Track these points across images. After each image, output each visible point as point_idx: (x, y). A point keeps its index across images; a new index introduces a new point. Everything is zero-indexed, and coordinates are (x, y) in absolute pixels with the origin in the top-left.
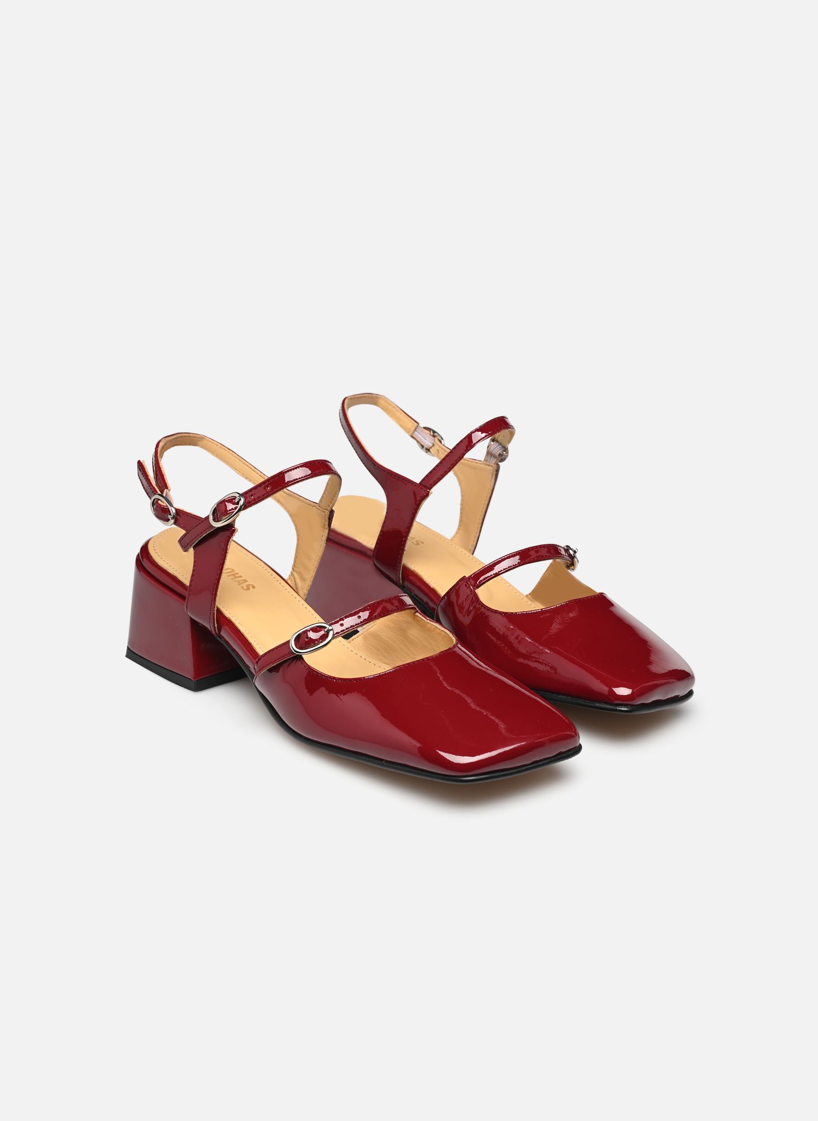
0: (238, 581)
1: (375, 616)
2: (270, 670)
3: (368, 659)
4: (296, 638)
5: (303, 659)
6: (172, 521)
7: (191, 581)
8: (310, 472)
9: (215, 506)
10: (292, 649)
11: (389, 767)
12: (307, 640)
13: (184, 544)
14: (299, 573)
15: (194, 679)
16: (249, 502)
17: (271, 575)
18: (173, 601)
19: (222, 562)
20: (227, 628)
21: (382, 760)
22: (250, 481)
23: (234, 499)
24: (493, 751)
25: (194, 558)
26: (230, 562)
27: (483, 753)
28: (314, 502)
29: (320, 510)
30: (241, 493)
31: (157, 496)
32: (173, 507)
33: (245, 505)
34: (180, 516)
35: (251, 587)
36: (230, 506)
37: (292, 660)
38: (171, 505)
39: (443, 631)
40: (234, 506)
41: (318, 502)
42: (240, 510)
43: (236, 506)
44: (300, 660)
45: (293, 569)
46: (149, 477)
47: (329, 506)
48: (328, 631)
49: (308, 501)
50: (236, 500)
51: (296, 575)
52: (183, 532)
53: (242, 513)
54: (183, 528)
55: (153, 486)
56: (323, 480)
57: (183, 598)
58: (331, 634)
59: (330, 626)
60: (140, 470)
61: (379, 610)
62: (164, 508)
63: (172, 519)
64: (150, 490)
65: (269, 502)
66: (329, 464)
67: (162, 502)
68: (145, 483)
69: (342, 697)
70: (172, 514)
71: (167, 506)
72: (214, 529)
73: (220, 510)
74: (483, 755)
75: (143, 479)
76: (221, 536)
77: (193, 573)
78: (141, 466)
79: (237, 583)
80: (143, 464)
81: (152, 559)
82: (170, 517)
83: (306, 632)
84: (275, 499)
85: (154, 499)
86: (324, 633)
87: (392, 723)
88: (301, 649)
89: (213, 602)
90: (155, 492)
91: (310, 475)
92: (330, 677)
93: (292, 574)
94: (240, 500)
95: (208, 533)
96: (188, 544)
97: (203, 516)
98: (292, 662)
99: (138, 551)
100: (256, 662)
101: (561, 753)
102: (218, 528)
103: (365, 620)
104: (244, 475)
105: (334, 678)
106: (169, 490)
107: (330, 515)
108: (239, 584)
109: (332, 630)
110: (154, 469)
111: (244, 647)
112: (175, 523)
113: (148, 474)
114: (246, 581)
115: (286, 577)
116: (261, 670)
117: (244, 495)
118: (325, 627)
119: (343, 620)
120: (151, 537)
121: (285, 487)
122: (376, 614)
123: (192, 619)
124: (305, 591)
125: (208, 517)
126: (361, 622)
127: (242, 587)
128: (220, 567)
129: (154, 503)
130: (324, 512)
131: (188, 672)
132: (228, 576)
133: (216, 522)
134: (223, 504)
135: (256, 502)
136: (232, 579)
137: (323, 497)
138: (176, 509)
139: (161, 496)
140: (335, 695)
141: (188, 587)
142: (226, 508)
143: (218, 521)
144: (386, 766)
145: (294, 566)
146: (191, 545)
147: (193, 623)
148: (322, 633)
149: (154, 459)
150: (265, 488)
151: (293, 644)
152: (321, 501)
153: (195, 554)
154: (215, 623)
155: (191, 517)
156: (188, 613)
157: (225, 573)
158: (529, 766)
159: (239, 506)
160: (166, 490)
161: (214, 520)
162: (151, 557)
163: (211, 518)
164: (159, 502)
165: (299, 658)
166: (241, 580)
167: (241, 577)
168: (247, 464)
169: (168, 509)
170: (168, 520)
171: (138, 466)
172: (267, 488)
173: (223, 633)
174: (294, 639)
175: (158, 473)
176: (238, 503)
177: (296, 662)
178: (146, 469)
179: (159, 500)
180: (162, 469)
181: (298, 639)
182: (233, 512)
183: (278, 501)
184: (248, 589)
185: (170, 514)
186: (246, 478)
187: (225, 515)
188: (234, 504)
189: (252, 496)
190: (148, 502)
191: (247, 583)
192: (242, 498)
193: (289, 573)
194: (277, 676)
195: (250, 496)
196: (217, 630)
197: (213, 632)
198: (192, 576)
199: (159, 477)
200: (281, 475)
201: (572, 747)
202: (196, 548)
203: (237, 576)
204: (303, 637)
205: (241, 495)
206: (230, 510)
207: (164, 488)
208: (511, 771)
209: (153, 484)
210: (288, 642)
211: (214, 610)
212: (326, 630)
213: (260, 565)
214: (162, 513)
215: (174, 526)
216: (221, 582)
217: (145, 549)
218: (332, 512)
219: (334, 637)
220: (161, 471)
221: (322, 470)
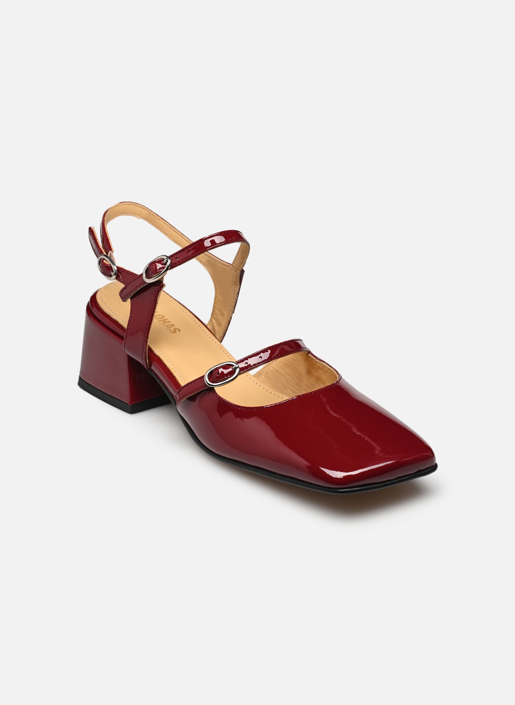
0: (167, 326)
1: (274, 357)
2: (190, 399)
3: (270, 390)
4: (209, 374)
5: (214, 390)
6: (114, 277)
7: (128, 325)
8: (224, 240)
9: (148, 266)
10: (206, 382)
11: (281, 479)
12: (218, 375)
13: (123, 296)
14: (217, 320)
15: (130, 404)
16: (175, 264)
17: (194, 321)
18: (114, 341)
19: (152, 311)
20: (156, 363)
21: (275, 473)
22: (179, 244)
23: (163, 260)
24: (364, 468)
25: (131, 307)
26: (160, 309)
27: (356, 470)
28: (228, 263)
29: (233, 270)
30: (168, 256)
31: (102, 257)
32: (115, 266)
33: (171, 266)
34: (121, 273)
35: (177, 330)
36: (159, 266)
37: (206, 391)
38: (114, 264)
39: (329, 369)
40: (161, 266)
41: (231, 263)
42: (167, 270)
43: (164, 266)
44: (212, 392)
45: (212, 316)
46: (97, 241)
47: (240, 267)
48: (236, 368)
49: (224, 263)
50: (165, 262)
51: (214, 321)
52: (123, 286)
53: (169, 272)
54: (123, 282)
55: (100, 248)
56: (235, 246)
57: (121, 338)
58: (238, 370)
59: (237, 364)
60: (90, 234)
61: (277, 352)
62: (108, 266)
63: (114, 275)
64: (98, 251)
65: (194, 262)
66: (240, 233)
67: (107, 262)
68: (94, 245)
69: (245, 420)
70: (114, 271)
71: (110, 265)
72: (146, 284)
73: (151, 269)
74: (356, 471)
75: (93, 241)
76: (152, 290)
77: (129, 319)
78: (91, 231)
79: (166, 327)
80: (93, 230)
81: (99, 306)
82: (112, 273)
83: (217, 369)
84: (198, 260)
85: (101, 259)
86: (232, 370)
87: (284, 443)
88: (213, 383)
89: (145, 343)
90: (101, 253)
91: (223, 242)
92: (236, 406)
93: (211, 320)
94: (167, 261)
95: (142, 287)
96: (126, 296)
97: (139, 274)
98: (207, 392)
99: (89, 300)
100: (178, 392)
101: (420, 471)
102: (150, 283)
103: (266, 360)
104: (174, 240)
105: (239, 406)
106: (113, 252)
107: (241, 274)
108: (168, 328)
109: (238, 367)
110: (102, 234)
111: (170, 379)
112: (117, 278)
113: (97, 238)
114: (173, 325)
115: (206, 322)
116: (181, 399)
117: (171, 257)
118: (233, 365)
119: (248, 360)
120: (100, 288)
121: (206, 251)
122: (274, 355)
123: (129, 357)
124: (221, 334)
125: (142, 275)
126: (262, 362)
127: (170, 330)
128: (151, 315)
129: (101, 262)
130: (236, 271)
131: (126, 398)
132: (159, 321)
133: (148, 279)
134: (154, 264)
135: (180, 263)
136: (162, 324)
137: (235, 259)
138: (117, 267)
139: (107, 256)
140: (240, 419)
141: (126, 329)
142: (156, 268)
143: (150, 278)
144: (279, 478)
145: (212, 314)
146: (129, 297)
147: (130, 359)
148: (230, 369)
149: (102, 226)
150: (187, 252)
151: (207, 379)
152: (234, 262)
153: (131, 304)
154: (147, 359)
155: (129, 274)
156: (126, 351)
157: (156, 319)
158: (394, 481)
159: (167, 266)
160: (110, 252)
161: (147, 277)
162: (98, 304)
163: (144, 275)
164: (104, 261)
165: (212, 390)
166: (170, 325)
167: (170, 322)
168: (177, 231)
169: (111, 267)
170: (111, 276)
171: (89, 231)
172: (189, 252)
173: (153, 368)
174: (207, 374)
175: (104, 238)
176: (165, 264)
177: (209, 393)
178: (95, 234)
179: (104, 259)
180: (107, 235)
181: (211, 375)
182: (162, 271)
183: (201, 262)
184: (175, 332)
185: (113, 272)
186: (176, 242)
187: (155, 274)
188: (162, 264)
189: (177, 258)
190: (96, 260)
191: (174, 327)
192: (169, 260)
193: (209, 319)
194: (195, 404)
195: (175, 259)
196: (148, 365)
197: (145, 367)
198: (129, 321)
199: (105, 240)
200: (202, 241)
201: (430, 466)
202: (133, 299)
203: (166, 321)
204: (215, 374)
205: (168, 257)
206: (159, 270)
207: (109, 249)
208: (379, 485)
209: (100, 246)
210: (203, 377)
211: (146, 349)
212: (233, 367)
213: (186, 313)
214: (106, 270)
215: (115, 280)
216: (152, 327)
217: (94, 298)
218: (242, 272)
219: (239, 374)
220: (107, 236)
221: (234, 238)
